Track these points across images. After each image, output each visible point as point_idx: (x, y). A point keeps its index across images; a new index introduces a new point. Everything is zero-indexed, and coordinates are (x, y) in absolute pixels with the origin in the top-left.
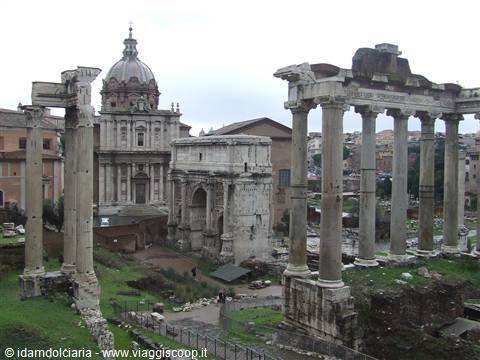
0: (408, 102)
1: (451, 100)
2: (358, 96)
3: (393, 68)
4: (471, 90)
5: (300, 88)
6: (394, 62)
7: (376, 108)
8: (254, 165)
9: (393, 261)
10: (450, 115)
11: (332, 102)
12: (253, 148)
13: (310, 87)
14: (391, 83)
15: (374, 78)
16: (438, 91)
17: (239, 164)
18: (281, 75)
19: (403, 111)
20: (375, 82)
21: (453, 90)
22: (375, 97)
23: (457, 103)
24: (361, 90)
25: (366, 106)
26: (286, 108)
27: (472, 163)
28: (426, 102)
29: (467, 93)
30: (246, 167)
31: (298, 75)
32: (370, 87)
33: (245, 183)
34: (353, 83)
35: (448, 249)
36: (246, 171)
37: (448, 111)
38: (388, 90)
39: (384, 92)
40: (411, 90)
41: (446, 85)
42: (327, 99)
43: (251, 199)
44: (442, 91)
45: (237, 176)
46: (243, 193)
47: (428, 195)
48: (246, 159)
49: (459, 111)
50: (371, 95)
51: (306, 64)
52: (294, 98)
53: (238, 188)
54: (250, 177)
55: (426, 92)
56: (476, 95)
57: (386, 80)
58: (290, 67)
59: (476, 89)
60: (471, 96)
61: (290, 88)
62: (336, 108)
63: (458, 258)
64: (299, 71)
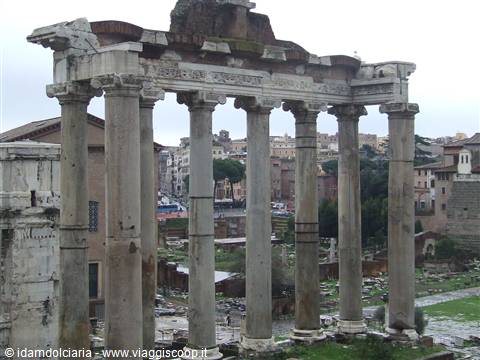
0: (267, 86)
1: (343, 82)
2: (178, 75)
3: (240, 30)
4: (375, 66)
5: (71, 60)
6: (241, 19)
7: (211, 95)
8: (49, 193)
9: (250, 350)
10: (344, 106)
11: (119, 86)
12: (46, 164)
13: (86, 60)
14: (235, 54)
15: (206, 46)
16: (320, 67)
17: (21, 193)
18: (40, 38)
19: (259, 101)
20: (209, 53)
21: (347, 66)
22: (209, 78)
23: (353, 87)
24: (183, 65)
25: (195, 93)
26: (50, 96)
27: (439, 184)
28: (300, 85)
29: (369, 72)
30: (34, 198)
31: (67, 39)
32: (200, 61)
33: (32, 227)
34: (168, 54)
35: (347, 327)
36: (33, 205)
37: (339, 100)
38: (233, 66)
39: (225, 69)
40: (272, 66)
41: (334, 58)
42: (110, 80)
43: (45, 254)
44: (327, 67)
45: (17, 213)
46: (29, 243)
47: (309, 238)
48: (33, 184)
49: (358, 100)
50: (202, 74)
51: (82, 21)
52: (63, 78)
53: (19, 235)
54: (40, 215)
55: (300, 69)
56: (382, 75)
57: (226, 49)
58: (55, 26)
59: (382, 65)
60: (374, 77)
61: (56, 61)
62: (125, 96)
63: (361, 340)
64: (68, 32)
